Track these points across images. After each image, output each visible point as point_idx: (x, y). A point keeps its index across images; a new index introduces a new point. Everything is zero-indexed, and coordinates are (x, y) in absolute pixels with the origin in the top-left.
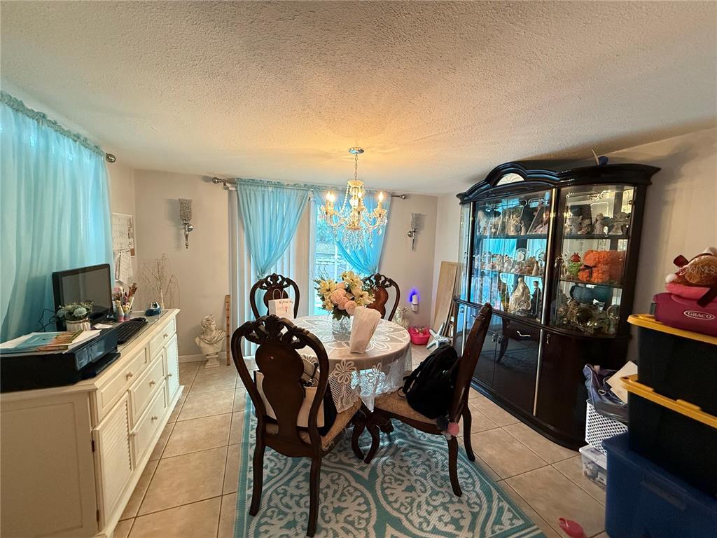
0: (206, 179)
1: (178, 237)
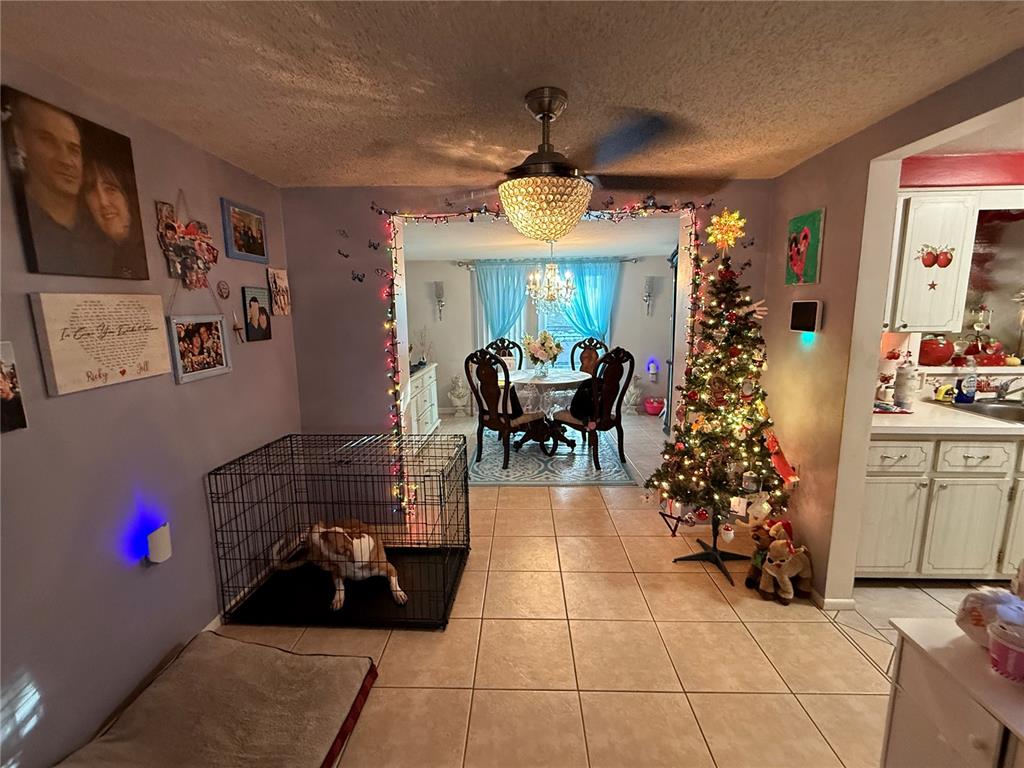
0: (454, 263)
1: (434, 312)
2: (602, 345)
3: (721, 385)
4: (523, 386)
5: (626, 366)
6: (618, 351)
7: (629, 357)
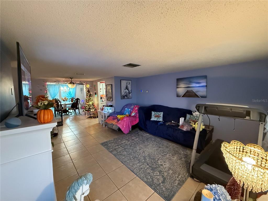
2: (74, 98)
3: (89, 100)
4: (63, 105)
5: (79, 100)
6: (78, 98)
7: (79, 99)
